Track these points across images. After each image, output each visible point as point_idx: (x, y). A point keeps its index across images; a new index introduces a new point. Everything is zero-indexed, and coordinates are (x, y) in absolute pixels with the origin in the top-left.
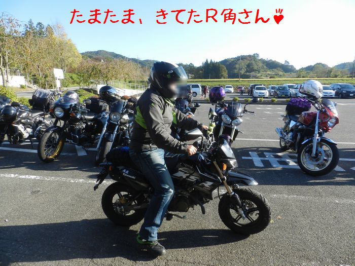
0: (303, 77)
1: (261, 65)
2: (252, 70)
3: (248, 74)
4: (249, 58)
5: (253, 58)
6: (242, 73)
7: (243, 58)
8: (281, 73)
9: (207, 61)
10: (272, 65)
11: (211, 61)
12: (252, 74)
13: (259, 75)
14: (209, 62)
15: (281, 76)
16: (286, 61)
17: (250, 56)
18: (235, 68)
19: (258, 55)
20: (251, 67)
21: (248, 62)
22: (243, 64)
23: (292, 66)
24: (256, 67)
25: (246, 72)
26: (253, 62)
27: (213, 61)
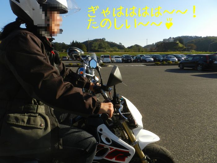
0: (128, 52)
1: (107, 45)
2: (102, 48)
3: (99, 50)
4: (100, 40)
5: (102, 40)
6: (96, 49)
7: (96, 40)
8: (117, 49)
9: (73, 41)
10: (112, 45)
11: (76, 41)
12: (102, 50)
13: (105, 50)
14: (75, 42)
15: (117, 51)
16: (120, 43)
17: (100, 39)
18: (92, 46)
19: (105, 39)
20: (101, 46)
21: (100, 43)
22: (96, 44)
23: (123, 46)
24: (104, 46)
25: (98, 49)
26: (102, 43)
27: (77, 41)
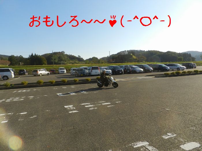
0: (88, 64)
1: (66, 57)
2: (62, 60)
3: (59, 62)
4: (59, 53)
5: (62, 53)
6: (56, 62)
7: (55, 53)
8: (77, 62)
9: (32, 54)
10: (72, 58)
11: (35, 54)
12: (62, 62)
13: (66, 63)
14: (34, 55)
15: (77, 63)
16: (79, 56)
17: (59, 52)
18: (52, 59)
19: (64, 52)
20: (61, 58)
21: (59, 56)
22: (56, 57)
23: (82, 58)
24: (63, 59)
26: (62, 56)
